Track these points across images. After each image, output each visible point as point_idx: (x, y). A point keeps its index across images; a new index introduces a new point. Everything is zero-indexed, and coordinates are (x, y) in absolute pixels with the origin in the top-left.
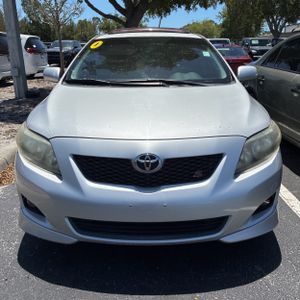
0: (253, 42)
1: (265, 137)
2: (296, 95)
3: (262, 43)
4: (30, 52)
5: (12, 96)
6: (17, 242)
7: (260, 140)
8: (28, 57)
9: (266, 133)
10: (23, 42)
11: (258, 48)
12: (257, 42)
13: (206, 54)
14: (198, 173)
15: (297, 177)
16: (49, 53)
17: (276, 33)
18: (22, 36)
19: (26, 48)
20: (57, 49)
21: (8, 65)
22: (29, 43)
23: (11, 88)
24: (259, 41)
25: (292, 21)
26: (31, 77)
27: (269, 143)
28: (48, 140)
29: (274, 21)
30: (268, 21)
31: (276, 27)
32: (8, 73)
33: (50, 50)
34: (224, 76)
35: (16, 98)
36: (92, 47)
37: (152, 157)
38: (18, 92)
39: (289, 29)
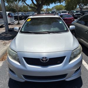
0: (74, 12)
1: (78, 50)
2: (86, 33)
3: (77, 12)
4: (9, 17)
5: (4, 31)
6: (8, 80)
7: (76, 51)
8: (8, 18)
9: (78, 49)
10: (7, 14)
11: (76, 13)
12: (75, 12)
13: (61, 22)
14: (59, 62)
15: (87, 57)
16: (15, 16)
17: (81, 9)
18: (7, 12)
19: (8, 16)
20: (17, 15)
21: (3, 21)
22: (9, 14)
23: (4, 28)
24: (76, 11)
25: (86, 5)
26: (10, 24)
27: (79, 51)
28: (16, 52)
29: (80, 5)
30: (79, 5)
31: (81, 7)
32: (3, 24)
33: (15, 15)
34: (66, 29)
35: (6, 32)
36: (28, 21)
37: (46, 58)
38: (6, 29)
39: (85, 7)
